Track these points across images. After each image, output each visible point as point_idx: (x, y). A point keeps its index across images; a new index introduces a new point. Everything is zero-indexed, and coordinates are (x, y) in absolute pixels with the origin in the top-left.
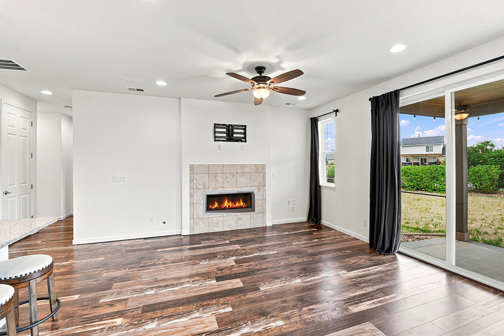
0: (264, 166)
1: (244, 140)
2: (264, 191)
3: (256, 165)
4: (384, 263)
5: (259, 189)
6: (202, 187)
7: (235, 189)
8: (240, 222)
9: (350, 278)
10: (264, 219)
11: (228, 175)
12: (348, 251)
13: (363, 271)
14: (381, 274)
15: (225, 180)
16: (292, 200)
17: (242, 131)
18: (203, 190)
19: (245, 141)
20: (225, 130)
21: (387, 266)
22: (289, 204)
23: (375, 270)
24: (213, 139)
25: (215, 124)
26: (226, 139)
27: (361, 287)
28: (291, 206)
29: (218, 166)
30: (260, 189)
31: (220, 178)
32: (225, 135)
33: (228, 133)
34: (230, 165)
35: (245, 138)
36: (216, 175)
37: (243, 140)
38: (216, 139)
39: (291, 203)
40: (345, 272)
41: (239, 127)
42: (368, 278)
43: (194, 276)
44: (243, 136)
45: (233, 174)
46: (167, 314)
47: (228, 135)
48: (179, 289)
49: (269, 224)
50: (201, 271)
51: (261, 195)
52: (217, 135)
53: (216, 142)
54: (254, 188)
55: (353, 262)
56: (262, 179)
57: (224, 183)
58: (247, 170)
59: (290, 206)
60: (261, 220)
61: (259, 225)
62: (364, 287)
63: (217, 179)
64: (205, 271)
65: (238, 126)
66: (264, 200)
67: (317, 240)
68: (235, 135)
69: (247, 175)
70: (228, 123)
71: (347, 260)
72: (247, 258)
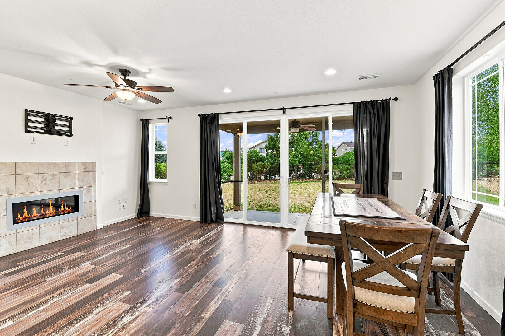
0: (93, 165)
1: (69, 134)
2: (94, 192)
3: (84, 164)
4: (213, 229)
5: (88, 191)
6: (6, 194)
7: (57, 192)
8: (64, 231)
9: (200, 243)
10: (94, 221)
11: (46, 176)
12: (188, 229)
13: (205, 237)
14: (216, 235)
15: (42, 182)
16: (123, 198)
17: (67, 123)
18: (6, 197)
19: (71, 136)
20: (42, 120)
21: (216, 231)
22: (120, 203)
23: (211, 234)
24: (23, 129)
25: (26, 110)
26: (43, 131)
27: (210, 245)
28: (122, 204)
29: (31, 164)
30: (90, 190)
31: (34, 180)
32: (42, 126)
33: (47, 123)
34: (49, 164)
35: (70, 131)
36: (27, 177)
37: (67, 134)
38: (29, 129)
39: (122, 201)
40: (195, 241)
41: (62, 118)
42: (210, 239)
43: (54, 290)
44: (68, 129)
45: (53, 175)
46: (62, 325)
47: (46, 126)
48: (49, 306)
49: (100, 226)
50: (58, 285)
51: (91, 196)
52: (29, 124)
53: (28, 134)
54: (82, 190)
55: (195, 234)
56: (92, 178)
57: (41, 185)
58: (73, 169)
59: (120, 204)
60: (91, 224)
61: (88, 229)
62: (211, 244)
63: (29, 182)
64: (64, 282)
65: (61, 116)
66: (94, 201)
67: (159, 228)
68: (56, 127)
69: (73, 175)
70: (47, 111)
71: (191, 234)
72: (104, 258)
